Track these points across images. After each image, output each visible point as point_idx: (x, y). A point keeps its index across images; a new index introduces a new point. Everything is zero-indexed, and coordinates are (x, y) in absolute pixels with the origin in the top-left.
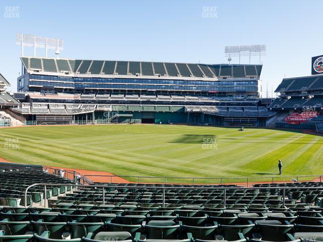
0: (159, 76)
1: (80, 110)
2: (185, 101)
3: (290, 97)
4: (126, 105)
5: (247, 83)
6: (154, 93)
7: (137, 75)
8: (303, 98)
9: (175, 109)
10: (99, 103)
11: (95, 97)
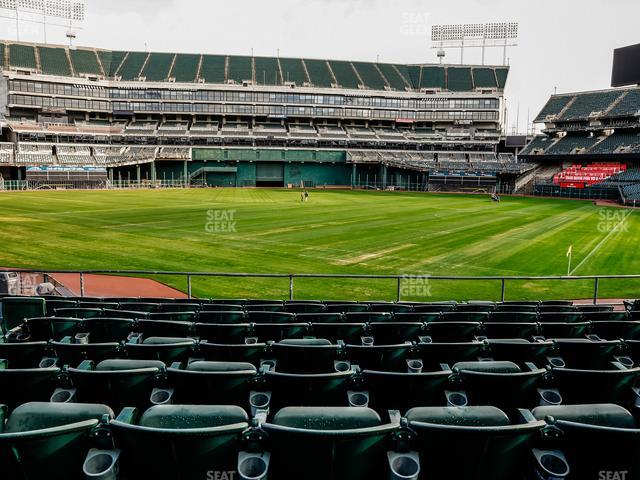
0: (293, 86)
1: (124, 157)
2: (348, 140)
3: (565, 133)
4: (223, 148)
5: (477, 102)
6: (283, 123)
7: (245, 85)
8: (592, 134)
9: (326, 155)
10: (165, 143)
11: (156, 131)
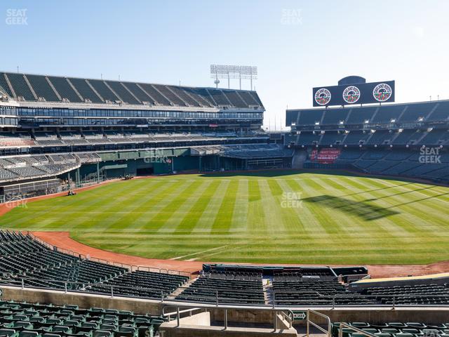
4: (116, 151)
5: (252, 114)
8: (314, 132)
9: (179, 151)
